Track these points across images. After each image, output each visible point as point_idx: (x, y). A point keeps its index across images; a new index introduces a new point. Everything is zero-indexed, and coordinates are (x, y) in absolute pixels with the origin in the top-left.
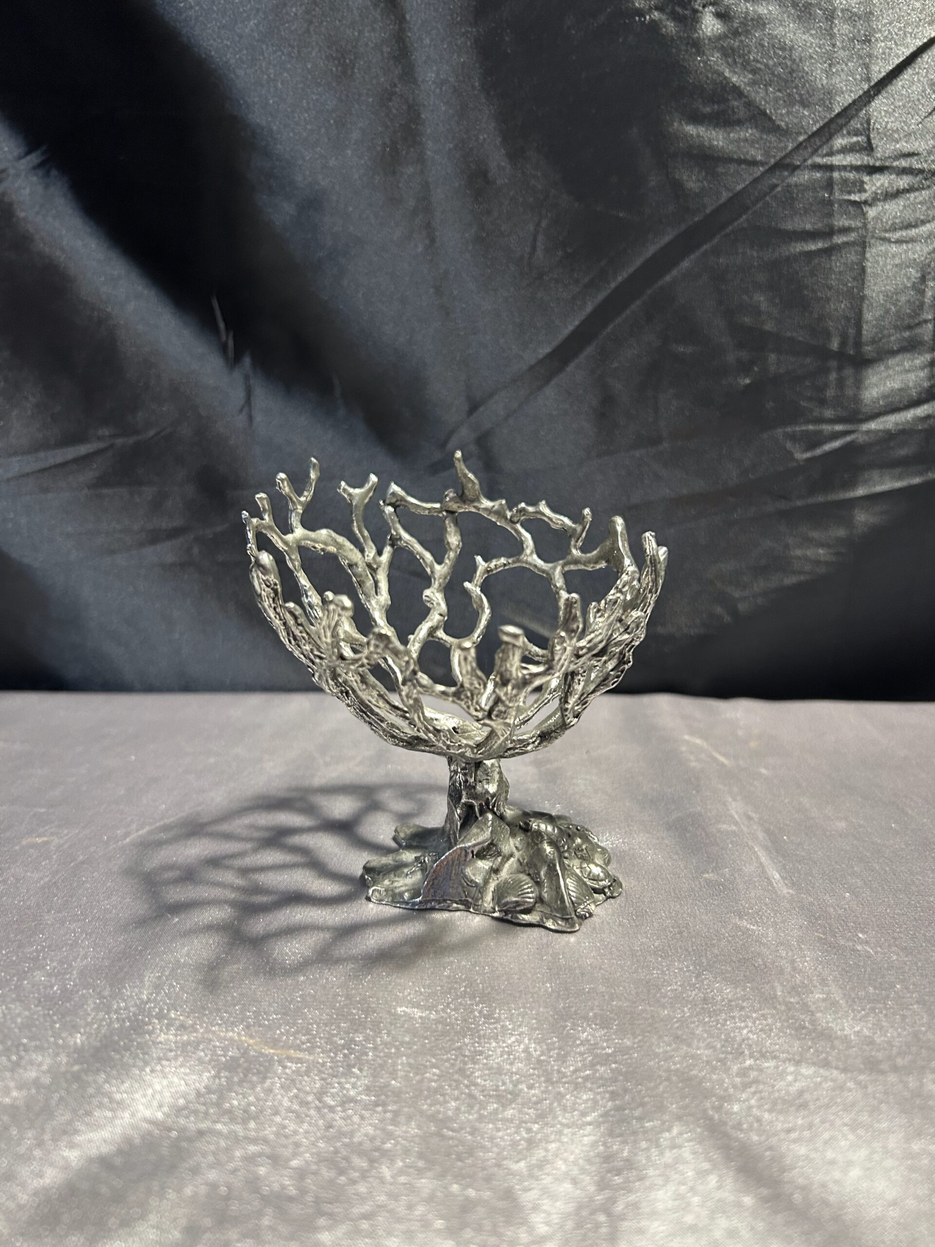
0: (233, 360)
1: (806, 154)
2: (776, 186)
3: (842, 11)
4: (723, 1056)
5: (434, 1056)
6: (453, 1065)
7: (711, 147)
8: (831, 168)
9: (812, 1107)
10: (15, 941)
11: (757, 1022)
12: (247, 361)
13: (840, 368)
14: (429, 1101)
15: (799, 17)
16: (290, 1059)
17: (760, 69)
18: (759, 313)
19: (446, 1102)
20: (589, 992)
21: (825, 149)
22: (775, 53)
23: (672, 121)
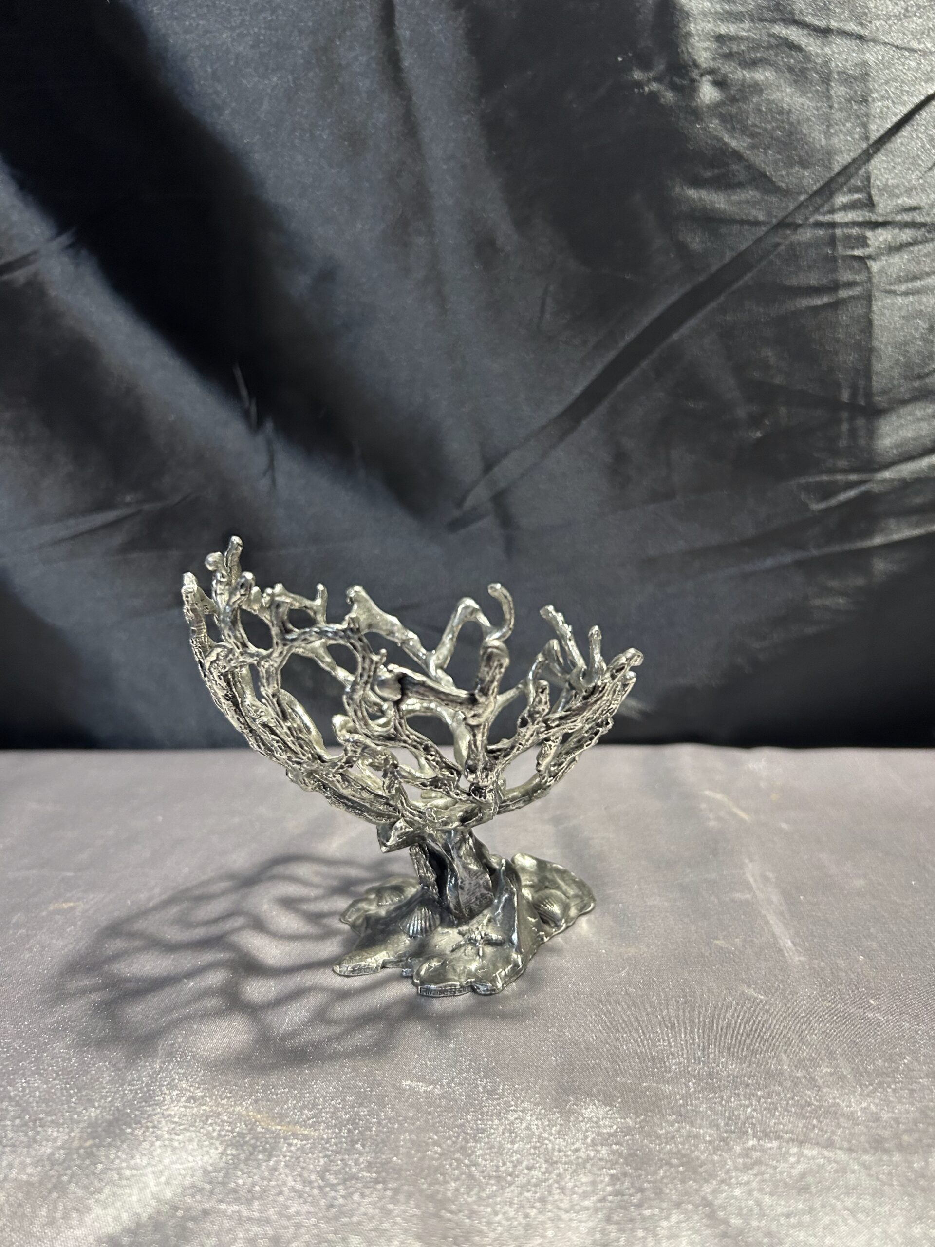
0: (256, 426)
1: (807, 212)
2: (778, 245)
3: (839, 73)
4: (725, 1135)
5: (436, 1133)
6: (454, 1142)
7: (713, 210)
8: (833, 225)
9: (813, 1190)
11: (763, 1100)
12: (269, 426)
13: (852, 419)
14: (429, 1179)
15: (796, 82)
16: (295, 1135)
17: (759, 134)
18: (768, 367)
19: (446, 1182)
20: (593, 1067)
21: (826, 208)
22: (773, 117)
23: (674, 186)
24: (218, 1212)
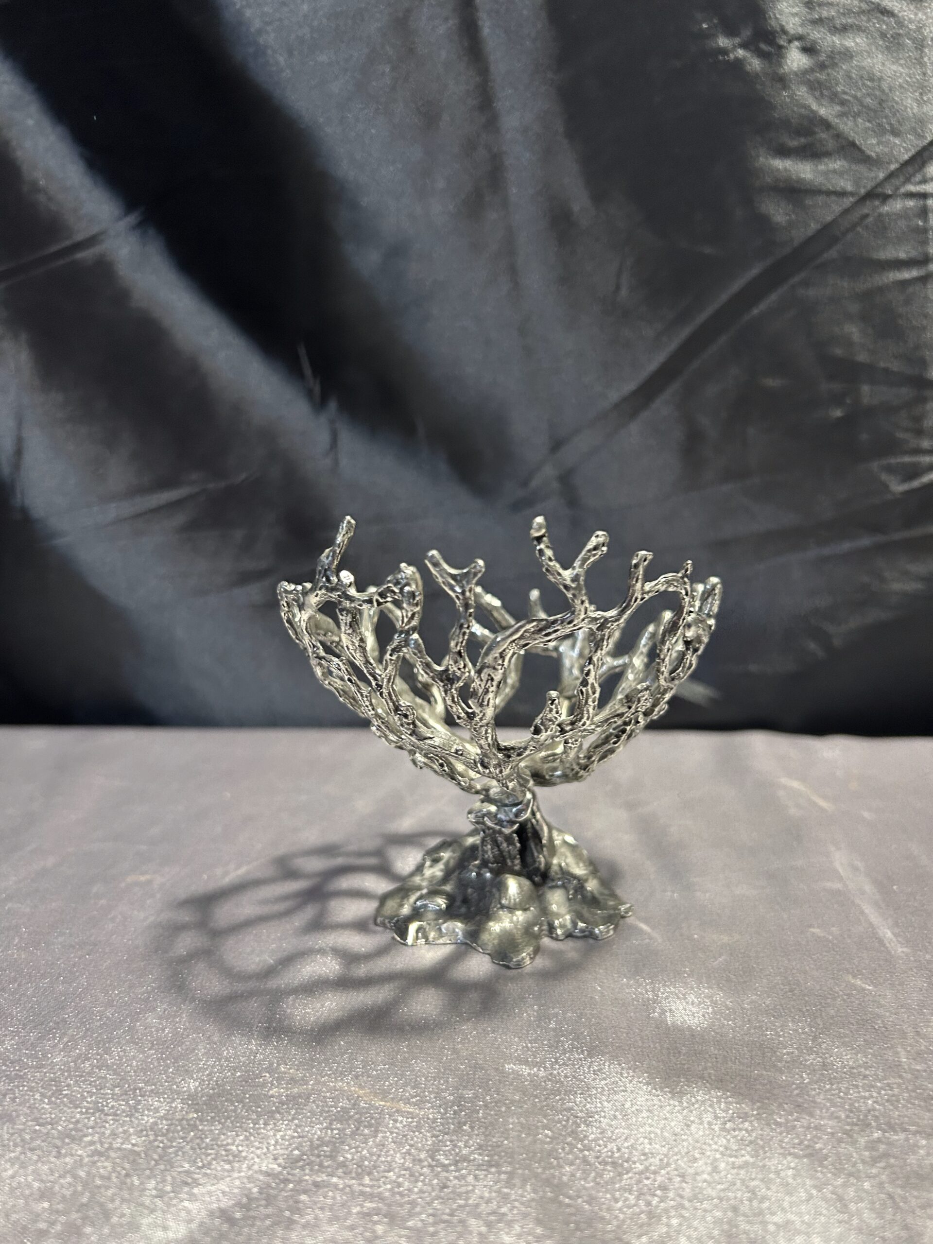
0: (319, 404)
1: (896, 182)
2: (866, 216)
4: (848, 1128)
5: (545, 1116)
6: (564, 1126)
7: (800, 181)
8: (924, 196)
11: (883, 1092)
12: (333, 405)
14: (542, 1164)
15: (888, 48)
16: (399, 1112)
17: (849, 101)
18: (852, 344)
19: (560, 1167)
21: (918, 177)
22: (864, 84)
23: (758, 156)
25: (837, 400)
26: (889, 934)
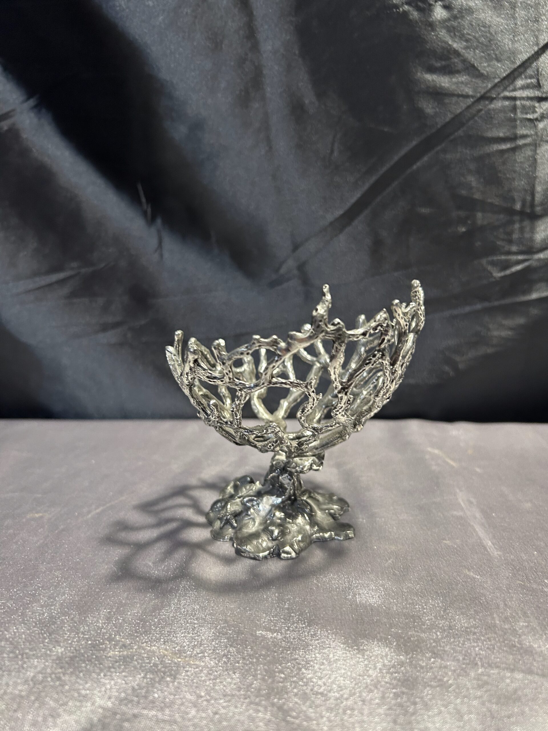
0: (151, 220)
1: (499, 90)
2: (481, 110)
3: (521, 3)
4: (464, 666)
5: (280, 664)
6: (292, 670)
7: (441, 88)
8: (514, 99)
9: (523, 700)
10: (21, 583)
12: (159, 221)
13: (521, 221)
14: (278, 696)
15: (495, 8)
16: (190, 665)
17: (471, 39)
18: (471, 188)
21: (511, 87)
22: (480, 29)
23: (417, 72)
24: (142, 715)
25: (462, 221)
26: (490, 543)
